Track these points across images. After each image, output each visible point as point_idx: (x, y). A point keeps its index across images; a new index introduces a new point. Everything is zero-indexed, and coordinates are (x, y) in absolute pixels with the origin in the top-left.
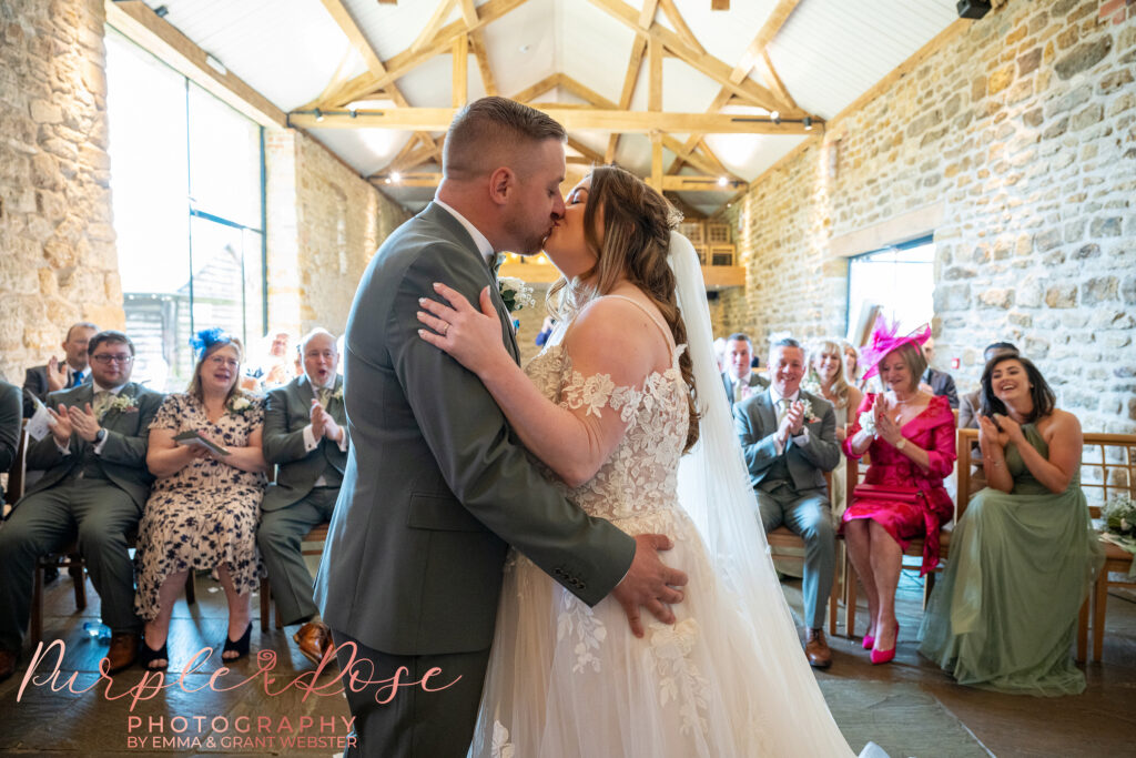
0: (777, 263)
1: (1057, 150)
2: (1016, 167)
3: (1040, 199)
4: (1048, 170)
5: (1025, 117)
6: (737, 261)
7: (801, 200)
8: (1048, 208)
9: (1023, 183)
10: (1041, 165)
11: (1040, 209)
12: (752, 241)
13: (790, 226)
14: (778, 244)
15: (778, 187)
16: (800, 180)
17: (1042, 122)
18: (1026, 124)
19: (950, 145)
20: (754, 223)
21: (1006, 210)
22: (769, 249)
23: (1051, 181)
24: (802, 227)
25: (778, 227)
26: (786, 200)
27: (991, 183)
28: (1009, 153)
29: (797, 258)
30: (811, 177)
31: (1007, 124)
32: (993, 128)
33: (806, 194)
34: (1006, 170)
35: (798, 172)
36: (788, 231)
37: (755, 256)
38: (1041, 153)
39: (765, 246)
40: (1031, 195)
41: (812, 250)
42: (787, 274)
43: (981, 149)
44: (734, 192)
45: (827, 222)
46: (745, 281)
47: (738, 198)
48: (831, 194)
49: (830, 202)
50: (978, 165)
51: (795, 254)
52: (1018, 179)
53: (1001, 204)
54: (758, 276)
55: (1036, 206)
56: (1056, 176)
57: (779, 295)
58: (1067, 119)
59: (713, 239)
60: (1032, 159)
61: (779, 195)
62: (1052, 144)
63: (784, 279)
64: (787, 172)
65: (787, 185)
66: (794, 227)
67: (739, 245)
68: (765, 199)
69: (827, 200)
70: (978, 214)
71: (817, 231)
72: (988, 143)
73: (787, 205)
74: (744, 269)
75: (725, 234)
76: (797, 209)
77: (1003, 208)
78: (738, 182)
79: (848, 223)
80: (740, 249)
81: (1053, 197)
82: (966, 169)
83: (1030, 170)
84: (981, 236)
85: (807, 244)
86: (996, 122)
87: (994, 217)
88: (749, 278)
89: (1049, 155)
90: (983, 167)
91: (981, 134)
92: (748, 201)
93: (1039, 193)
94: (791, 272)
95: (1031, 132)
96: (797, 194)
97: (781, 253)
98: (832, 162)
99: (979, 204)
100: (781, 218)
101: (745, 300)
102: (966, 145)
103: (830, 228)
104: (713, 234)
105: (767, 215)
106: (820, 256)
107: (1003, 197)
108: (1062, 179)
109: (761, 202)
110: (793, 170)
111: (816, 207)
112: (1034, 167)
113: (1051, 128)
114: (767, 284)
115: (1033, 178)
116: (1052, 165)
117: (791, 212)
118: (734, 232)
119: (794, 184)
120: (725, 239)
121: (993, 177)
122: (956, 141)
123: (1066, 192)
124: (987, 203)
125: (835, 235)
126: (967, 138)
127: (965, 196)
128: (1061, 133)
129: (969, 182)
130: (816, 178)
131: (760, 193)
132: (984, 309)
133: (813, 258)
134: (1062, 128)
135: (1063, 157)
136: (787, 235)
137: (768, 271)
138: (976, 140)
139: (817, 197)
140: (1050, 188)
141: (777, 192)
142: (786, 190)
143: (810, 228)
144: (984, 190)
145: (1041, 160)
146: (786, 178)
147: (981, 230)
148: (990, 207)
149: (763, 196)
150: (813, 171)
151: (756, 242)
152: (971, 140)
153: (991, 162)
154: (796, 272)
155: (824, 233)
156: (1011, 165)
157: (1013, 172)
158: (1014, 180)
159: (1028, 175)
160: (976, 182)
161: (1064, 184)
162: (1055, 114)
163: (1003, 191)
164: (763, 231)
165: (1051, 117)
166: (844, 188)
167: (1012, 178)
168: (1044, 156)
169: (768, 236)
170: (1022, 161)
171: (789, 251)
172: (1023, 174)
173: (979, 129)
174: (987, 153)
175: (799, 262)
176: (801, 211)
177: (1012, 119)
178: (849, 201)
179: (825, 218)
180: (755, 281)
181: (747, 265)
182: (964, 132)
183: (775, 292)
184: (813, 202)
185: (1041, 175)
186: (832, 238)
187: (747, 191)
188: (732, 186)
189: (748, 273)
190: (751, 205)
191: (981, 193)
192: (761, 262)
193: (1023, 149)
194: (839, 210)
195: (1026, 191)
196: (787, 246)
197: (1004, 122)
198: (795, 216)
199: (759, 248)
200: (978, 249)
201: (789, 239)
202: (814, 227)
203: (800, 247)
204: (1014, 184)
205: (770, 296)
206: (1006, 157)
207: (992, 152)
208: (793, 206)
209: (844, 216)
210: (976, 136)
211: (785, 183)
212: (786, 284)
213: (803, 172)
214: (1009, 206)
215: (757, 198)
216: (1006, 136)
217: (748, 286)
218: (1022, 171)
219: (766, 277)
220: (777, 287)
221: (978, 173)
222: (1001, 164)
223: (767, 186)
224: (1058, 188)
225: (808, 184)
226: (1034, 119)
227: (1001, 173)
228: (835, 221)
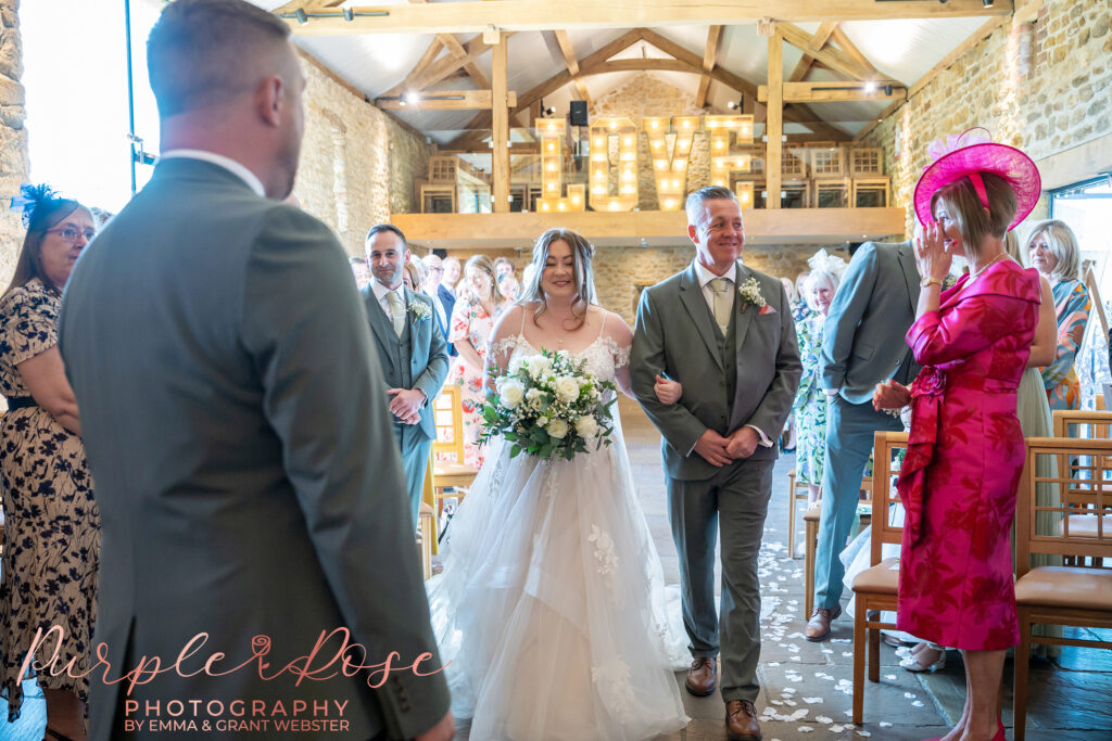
6: (892, 198)
7: (981, 111)
15: (949, 93)
16: (980, 80)
20: (916, 145)
26: (959, 110)
30: (995, 76)
33: (987, 102)
35: (976, 70)
44: (887, 101)
45: (1017, 141)
47: (894, 110)
48: (1023, 102)
49: (1021, 112)
59: (858, 169)
61: (949, 103)
64: (961, 70)
65: (960, 89)
67: (894, 176)
68: (930, 110)
69: (1017, 108)
73: (962, 118)
75: (875, 162)
78: (891, 87)
79: (1048, 141)
80: (895, 183)
88: (909, 222)
92: (907, 112)
96: (975, 101)
98: (1025, 54)
104: (857, 161)
105: (934, 133)
109: (925, 115)
110: (969, 67)
111: (1002, 119)
118: (889, 158)
119: (971, 88)
120: (875, 169)
130: (1002, 78)
131: (924, 101)
139: (1003, 105)
142: (959, 96)
146: (960, 80)
149: (928, 106)
150: (998, 68)
166: (1042, 90)
178: (1048, 110)
179: (1014, 134)
181: (906, 206)
187: (906, 100)
188: (883, 94)
189: (907, 217)
190: (911, 121)
194: (1035, 123)
208: (970, 119)
209: (1041, 133)
211: (958, 85)
213: (983, 70)
215: (918, 109)
223: (933, 92)
225: (991, 87)
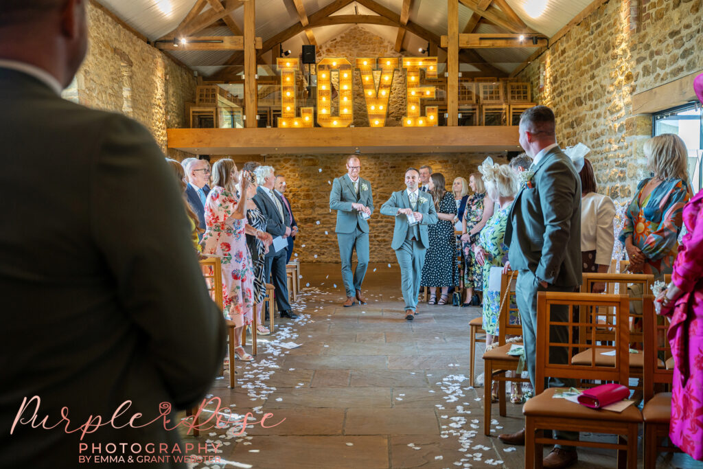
0: (579, 122)
7: (603, 56)
12: (553, 98)
13: (591, 83)
14: (580, 102)
15: (579, 42)
16: (601, 33)
20: (555, 80)
22: (571, 106)
24: (603, 83)
25: (580, 85)
26: (586, 55)
29: (599, 116)
30: (613, 30)
33: (607, 50)
35: (598, 26)
36: (589, 87)
39: (566, 105)
41: (615, 107)
42: (589, 133)
44: (533, 48)
45: (629, 78)
47: (539, 55)
48: (633, 49)
49: (631, 57)
51: (597, 111)
59: (513, 98)
61: (579, 50)
64: (588, 27)
65: (587, 40)
66: (595, 83)
68: (566, 55)
69: (629, 54)
71: (619, 87)
73: (588, 61)
75: (525, 93)
76: (598, 65)
78: (537, 39)
79: (652, 77)
85: (609, 101)
92: (548, 56)
94: (593, 130)
96: (597, 48)
97: (583, 110)
98: (633, 14)
100: (582, 74)
103: (633, 82)
104: (513, 92)
105: (568, 72)
106: (623, 112)
109: (562, 58)
110: (592, 25)
111: (618, 62)
117: (592, 68)
118: (535, 89)
119: (595, 38)
120: (525, 97)
125: (638, 90)
130: (617, 31)
131: (561, 48)
133: (616, 116)
136: (588, 92)
139: (619, 51)
141: (577, 48)
142: (586, 45)
143: (612, 85)
146: (587, 33)
149: (563, 52)
150: (615, 24)
151: (557, 99)
154: (599, 130)
155: (626, 89)
164: (564, 88)
166: (646, 41)
169: (570, 93)
171: (591, 108)
175: (602, 120)
176: (602, 66)
178: (652, 55)
179: (627, 72)
184: (615, 57)
186: (635, 93)
187: (548, 48)
188: (531, 43)
190: (551, 63)
194: (642, 64)
196: (589, 103)
198: (596, 72)
201: (590, 97)
202: (616, 82)
203: (602, 104)
208: (594, 62)
209: (646, 71)
211: (585, 37)
213: (603, 26)
215: (557, 54)
219: (568, 136)
223: (567, 41)
225: (609, 38)
228: (637, 76)
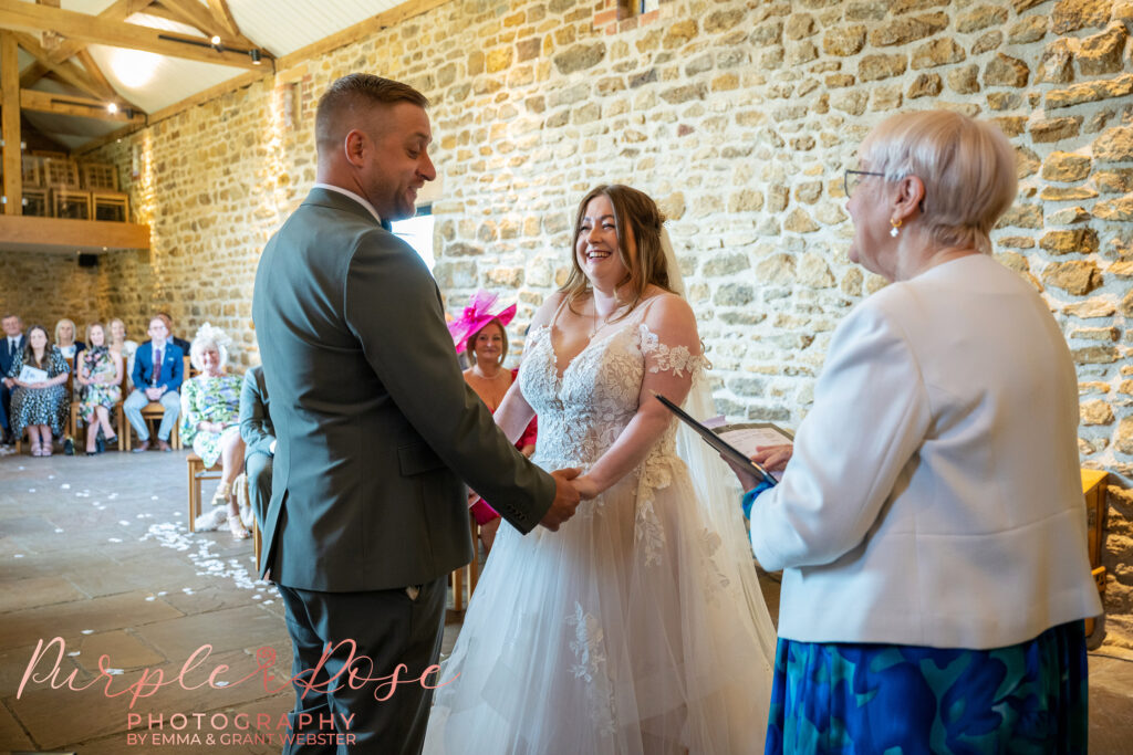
0: (205, 224)
1: (560, 139)
2: (520, 149)
3: (545, 184)
4: (552, 156)
5: (527, 101)
6: (131, 214)
7: (243, 149)
8: (554, 193)
9: (528, 165)
10: (545, 150)
11: (546, 193)
12: (159, 191)
13: (226, 179)
14: (206, 200)
15: (202, 127)
16: (239, 122)
17: (544, 109)
18: (528, 109)
19: (446, 115)
20: (162, 168)
21: (512, 189)
22: (190, 204)
23: (555, 167)
24: (246, 181)
25: (205, 179)
26: (216, 144)
27: (494, 161)
28: (512, 133)
29: (239, 219)
30: (258, 121)
31: (510, 105)
32: (493, 106)
33: (249, 143)
34: (510, 151)
35: (235, 113)
36: (222, 184)
37: (164, 213)
38: (544, 139)
39: (182, 201)
40: (537, 178)
41: (264, 211)
42: (223, 239)
43: (482, 126)
44: (124, 122)
45: (284, 180)
46: (149, 243)
47: (129, 132)
48: (290, 147)
49: (287, 156)
50: (479, 141)
51: (236, 214)
52: (523, 161)
53: (506, 184)
54: (173, 238)
55: (543, 189)
56: (561, 164)
57: (211, 263)
58: (568, 112)
59: (93, 183)
60: (536, 144)
61: (202, 137)
62: (555, 132)
63: (219, 246)
64: (217, 110)
65: (216, 126)
66: (231, 180)
67: (134, 194)
68: (180, 139)
69: (283, 153)
70: (481, 190)
71: (270, 187)
72: (490, 120)
73: (220, 151)
74: (147, 228)
75: (110, 178)
76: (236, 158)
77: (509, 188)
78: (132, 111)
80: (135, 200)
81: (557, 183)
82: (466, 144)
83: (533, 154)
84: (487, 213)
85: (255, 204)
86: (497, 101)
87: (499, 195)
88: (154, 239)
89: (553, 143)
90: (485, 144)
91: (482, 110)
92: (148, 138)
93: (544, 177)
94: (230, 236)
95: (535, 118)
96: (233, 139)
97: (212, 211)
98: (288, 109)
99: (482, 180)
100: (208, 167)
101: (153, 268)
102: (464, 118)
103: (290, 186)
104: (93, 177)
105: (185, 160)
107: (507, 177)
108: (566, 167)
109: (173, 142)
110: (225, 109)
111: (267, 159)
112: (537, 151)
113: (554, 117)
114: (188, 250)
115: (537, 162)
116: (556, 153)
117: (226, 161)
118: (124, 176)
119: (229, 127)
120: (110, 185)
121: (496, 155)
122: (454, 112)
123: (570, 180)
124: (491, 180)
126: (465, 112)
127: (466, 172)
128: (563, 124)
129: (470, 157)
130: (264, 124)
131: (170, 131)
132: (493, 287)
133: (265, 221)
134: (564, 119)
135: (566, 146)
136: (219, 189)
137: (192, 233)
138: (475, 116)
139: (269, 148)
140: (555, 174)
141: (199, 134)
142: (215, 132)
143: (259, 185)
144: (487, 167)
145: (545, 146)
146: (215, 118)
147: (486, 208)
148: (494, 185)
149: (176, 135)
150: (261, 115)
151: (165, 193)
152: (470, 115)
153: (493, 140)
154: (239, 235)
155: (280, 192)
156: (515, 147)
157: (516, 154)
158: (518, 162)
159: (533, 159)
160: (477, 158)
161: (568, 172)
162: (557, 105)
163: (507, 171)
164: (179, 180)
165: (553, 107)
167: (517, 159)
168: (548, 143)
169: (189, 187)
170: (526, 144)
171: (225, 209)
172: (528, 157)
173: (479, 105)
174: (489, 131)
175: (244, 224)
176: (243, 161)
177: (514, 101)
179: (281, 174)
180: (167, 244)
181: (151, 223)
182: (461, 104)
183: (205, 259)
184: (262, 153)
185: (545, 161)
186: (293, 199)
187: (146, 125)
188: (124, 116)
189: (152, 233)
190: (154, 145)
191: (484, 170)
192: (176, 220)
193: (526, 132)
194: (303, 168)
195: (532, 174)
196: (221, 203)
197: (505, 102)
198: (232, 167)
199: (173, 202)
200: (484, 226)
201: (224, 195)
202: (265, 183)
203: (243, 206)
204: (519, 165)
205: (195, 264)
206: (510, 138)
207: (494, 130)
208: (229, 154)
210: (476, 111)
211: (212, 123)
212: (224, 250)
213: (242, 114)
214: (515, 187)
215: (164, 136)
216: (508, 117)
217: (154, 250)
218: (526, 154)
219: (187, 240)
220: (207, 252)
221: (481, 149)
222: (504, 144)
223: (182, 123)
224: (562, 175)
225: (251, 129)
226: (537, 105)
227: (504, 153)
228: (296, 180)
